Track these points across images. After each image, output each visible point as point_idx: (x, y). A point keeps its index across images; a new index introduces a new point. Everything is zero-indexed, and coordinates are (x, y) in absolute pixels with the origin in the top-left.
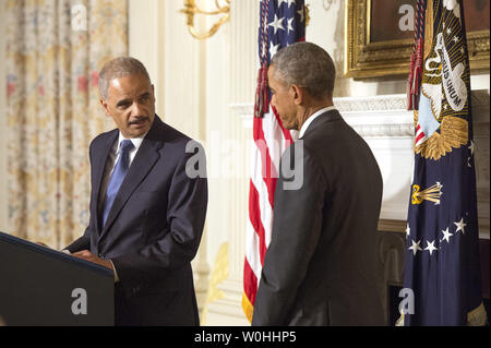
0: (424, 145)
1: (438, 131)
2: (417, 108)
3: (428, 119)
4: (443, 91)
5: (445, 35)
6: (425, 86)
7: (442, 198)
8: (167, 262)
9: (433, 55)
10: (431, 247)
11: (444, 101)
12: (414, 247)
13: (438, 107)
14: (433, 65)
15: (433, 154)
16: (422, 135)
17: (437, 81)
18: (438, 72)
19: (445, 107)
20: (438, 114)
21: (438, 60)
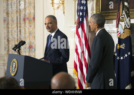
0: (120, 36)
1: (124, 32)
2: (118, 27)
3: (121, 30)
4: (125, 24)
5: (125, 11)
6: (120, 22)
7: (125, 47)
8: (62, 62)
9: (122, 15)
10: (122, 58)
11: (125, 26)
12: (118, 58)
13: (124, 27)
14: (122, 18)
15: (122, 37)
16: (120, 33)
17: (123, 21)
18: (123, 19)
19: (126, 27)
20: (123, 29)
21: (123, 16)
